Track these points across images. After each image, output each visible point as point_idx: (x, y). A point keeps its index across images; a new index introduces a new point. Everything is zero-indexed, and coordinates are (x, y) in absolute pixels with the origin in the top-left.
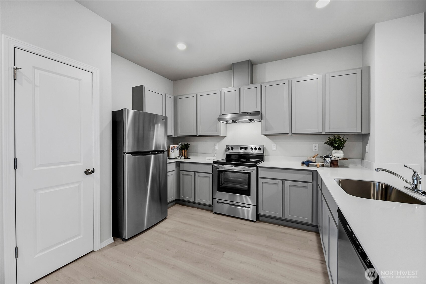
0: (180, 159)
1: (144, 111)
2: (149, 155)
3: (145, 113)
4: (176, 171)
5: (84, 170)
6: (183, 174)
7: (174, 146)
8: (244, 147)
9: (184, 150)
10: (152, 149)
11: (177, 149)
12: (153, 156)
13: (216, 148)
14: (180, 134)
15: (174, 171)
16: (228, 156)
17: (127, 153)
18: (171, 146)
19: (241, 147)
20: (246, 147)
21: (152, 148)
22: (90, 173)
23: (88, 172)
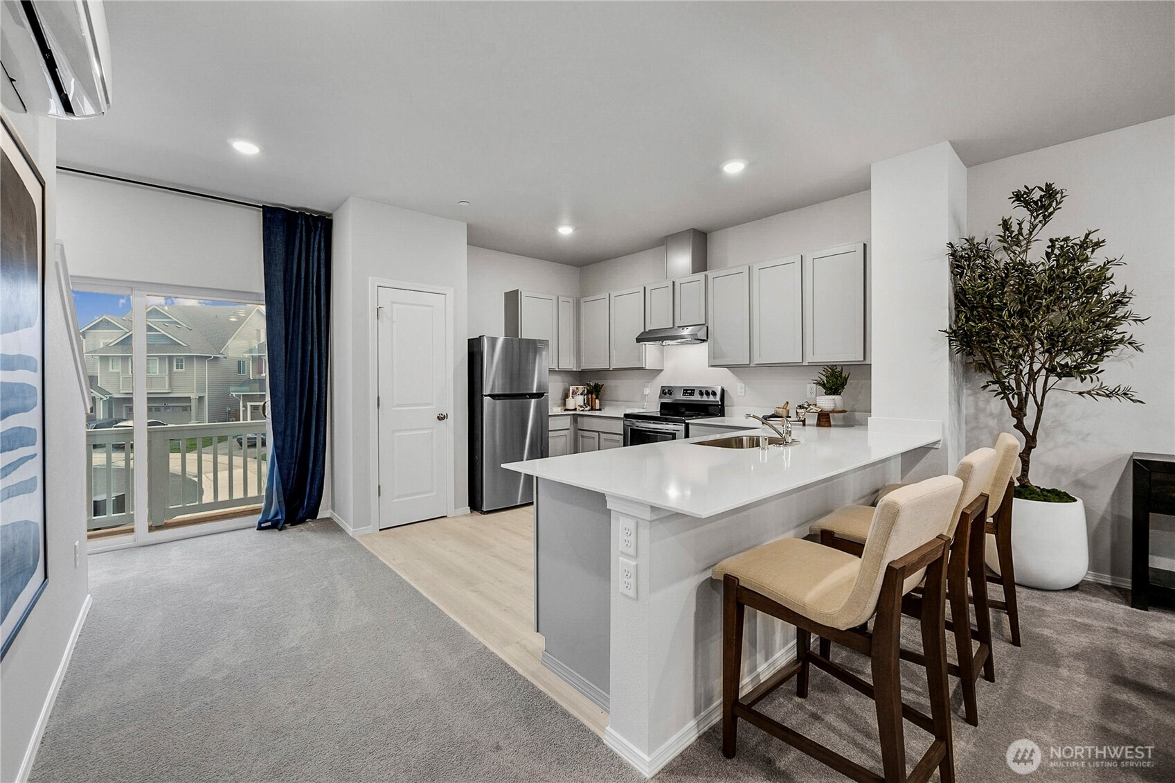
0: (583, 410)
1: (520, 337)
2: (527, 398)
3: (521, 340)
4: (572, 430)
5: (437, 415)
6: (583, 437)
7: (577, 388)
8: (690, 390)
9: (592, 394)
10: (533, 391)
11: (581, 394)
12: (533, 401)
13: (647, 391)
14: (585, 366)
15: (568, 429)
16: (664, 406)
17: (486, 396)
18: (571, 388)
19: (684, 390)
20: (692, 390)
21: (532, 389)
22: (443, 419)
23: (441, 418)
